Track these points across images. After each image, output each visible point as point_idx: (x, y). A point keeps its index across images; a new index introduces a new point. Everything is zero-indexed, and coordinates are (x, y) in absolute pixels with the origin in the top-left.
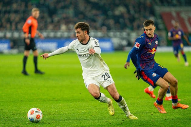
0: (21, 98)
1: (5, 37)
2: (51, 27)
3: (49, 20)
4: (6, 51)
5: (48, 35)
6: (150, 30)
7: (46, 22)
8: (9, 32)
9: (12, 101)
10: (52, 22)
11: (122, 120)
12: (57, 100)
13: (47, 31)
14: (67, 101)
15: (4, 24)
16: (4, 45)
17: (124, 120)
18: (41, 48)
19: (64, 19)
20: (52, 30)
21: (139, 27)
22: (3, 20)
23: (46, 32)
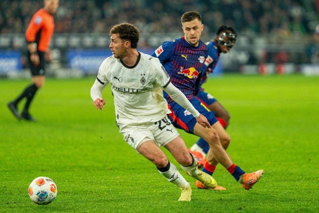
0: (43, 165)
1: (11, 45)
2: (100, 26)
3: (96, 13)
4: (13, 74)
5: (94, 42)
6: (195, 28)
7: (90, 17)
8: (20, 37)
9: (26, 171)
10: (103, 17)
11: (238, 207)
12: (111, 169)
13: (92, 34)
14: (131, 171)
15: (10, 21)
16: (10, 61)
17: (242, 208)
18: (81, 68)
19: (126, 10)
20: (103, 32)
21: (271, 27)
22: (9, 14)
23: (90, 36)
